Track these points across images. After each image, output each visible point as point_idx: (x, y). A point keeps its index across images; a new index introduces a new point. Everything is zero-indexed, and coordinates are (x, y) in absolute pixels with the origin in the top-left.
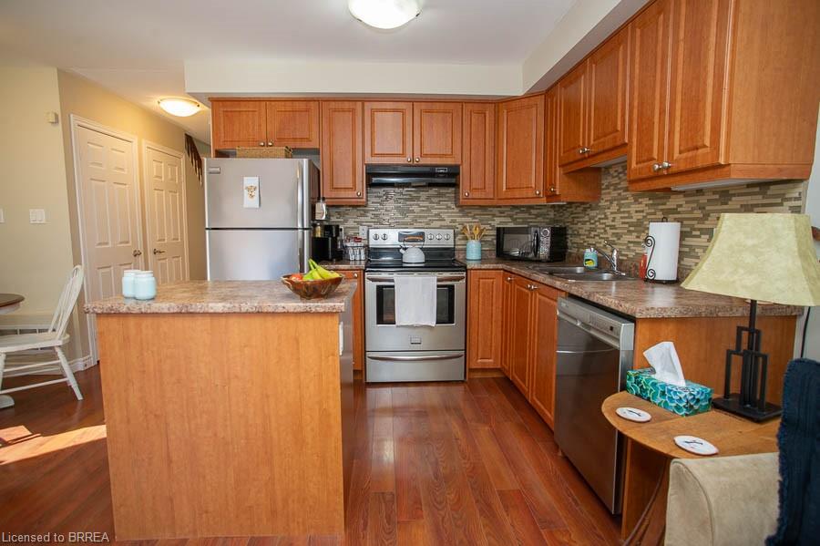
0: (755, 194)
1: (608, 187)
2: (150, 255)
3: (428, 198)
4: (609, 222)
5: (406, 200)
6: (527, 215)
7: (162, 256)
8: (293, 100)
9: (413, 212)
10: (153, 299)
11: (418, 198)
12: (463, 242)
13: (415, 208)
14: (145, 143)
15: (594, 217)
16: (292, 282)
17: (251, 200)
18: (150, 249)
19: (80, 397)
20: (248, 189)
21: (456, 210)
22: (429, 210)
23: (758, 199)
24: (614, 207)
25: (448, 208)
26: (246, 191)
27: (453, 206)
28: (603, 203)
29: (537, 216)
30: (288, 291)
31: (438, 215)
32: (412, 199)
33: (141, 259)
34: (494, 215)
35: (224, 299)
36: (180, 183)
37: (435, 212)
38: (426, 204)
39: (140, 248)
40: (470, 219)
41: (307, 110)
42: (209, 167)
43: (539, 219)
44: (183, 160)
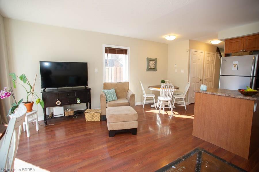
2: (204, 81)
7: (207, 81)
10: (206, 91)
14: (206, 52)
16: (241, 91)
17: (234, 68)
18: (204, 79)
19: (186, 110)
20: (234, 65)
26: (233, 65)
30: (240, 93)
33: (202, 81)
35: (221, 93)
36: (214, 62)
39: (202, 79)
42: (223, 59)
44: (215, 55)
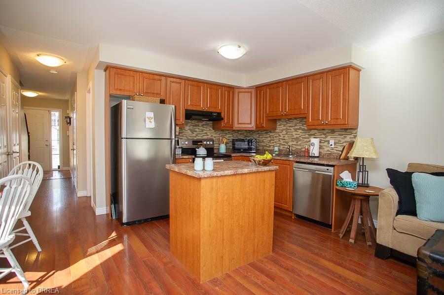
0: (342, 131)
1: (280, 125)
3: (203, 125)
4: (281, 137)
5: (194, 126)
6: (237, 134)
8: (153, 74)
9: (196, 131)
11: (198, 125)
12: (218, 145)
13: (197, 130)
14: (10, 78)
15: (272, 136)
17: (150, 124)
20: (148, 118)
21: (213, 131)
22: (202, 131)
23: (344, 133)
24: (284, 132)
25: (210, 130)
27: (212, 129)
28: (277, 131)
29: (241, 134)
31: (206, 133)
32: (196, 126)
34: (226, 134)
37: (205, 132)
38: (202, 128)
40: (218, 135)
41: (160, 80)
43: (242, 136)
44: (19, 91)
